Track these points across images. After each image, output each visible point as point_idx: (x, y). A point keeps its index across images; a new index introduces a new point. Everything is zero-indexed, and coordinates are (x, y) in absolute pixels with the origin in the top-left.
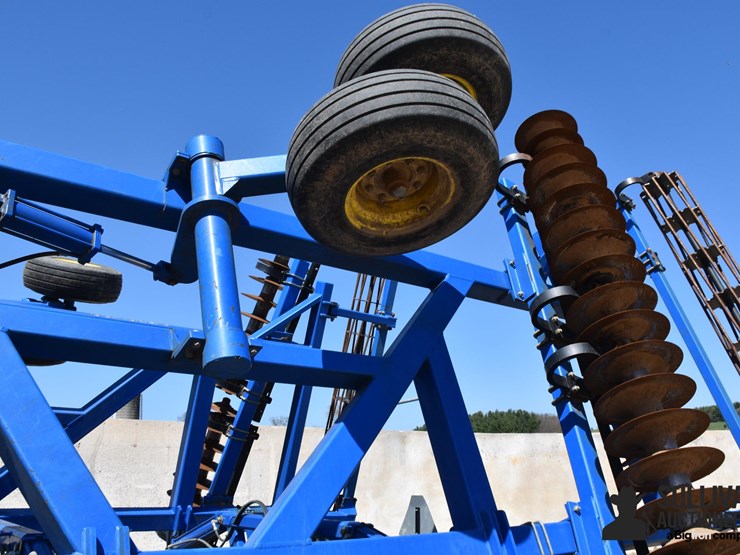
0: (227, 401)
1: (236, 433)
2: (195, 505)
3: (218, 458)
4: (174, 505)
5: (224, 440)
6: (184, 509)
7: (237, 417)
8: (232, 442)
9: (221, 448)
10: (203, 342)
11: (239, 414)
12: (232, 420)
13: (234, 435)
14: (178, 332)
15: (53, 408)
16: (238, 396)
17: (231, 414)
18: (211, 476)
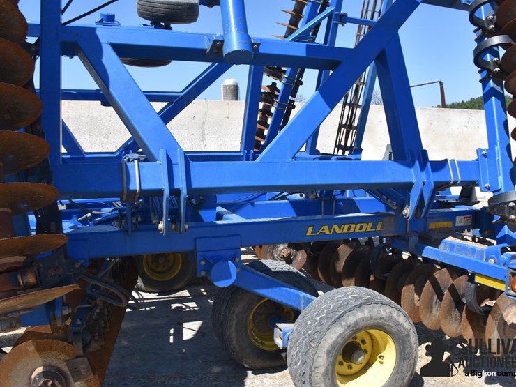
0: (274, 84)
1: (279, 105)
2: (255, 150)
3: (270, 121)
4: (242, 150)
5: (273, 110)
6: (248, 152)
7: (280, 94)
8: (278, 111)
9: (271, 115)
10: (222, 42)
11: (281, 92)
12: (277, 96)
13: (278, 106)
14: (209, 36)
15: (144, 92)
16: (280, 81)
17: (277, 93)
18: (266, 132)
